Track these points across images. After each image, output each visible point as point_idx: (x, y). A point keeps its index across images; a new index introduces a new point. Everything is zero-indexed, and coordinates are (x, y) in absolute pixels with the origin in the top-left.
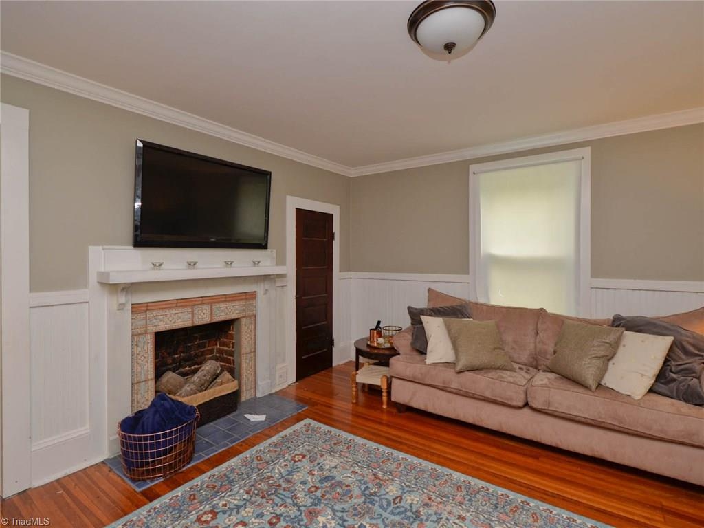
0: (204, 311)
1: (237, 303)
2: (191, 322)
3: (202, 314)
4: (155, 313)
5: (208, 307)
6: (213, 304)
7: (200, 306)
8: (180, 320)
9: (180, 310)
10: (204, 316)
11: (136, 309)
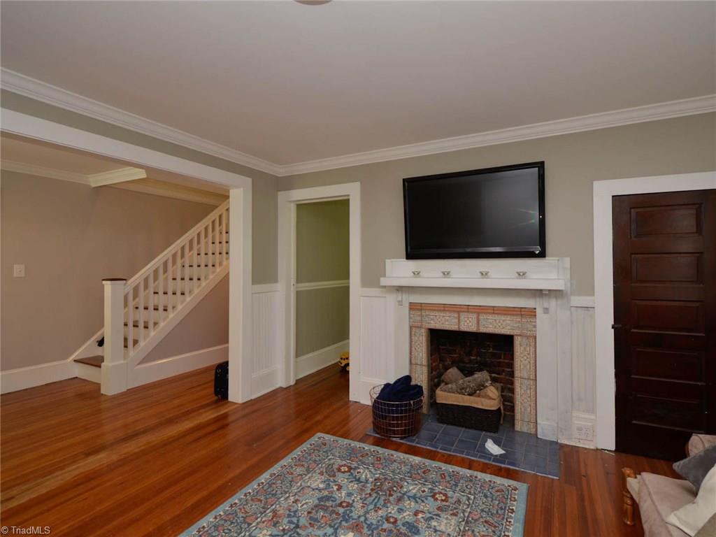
0: (470, 319)
1: (509, 318)
2: (457, 326)
3: (468, 322)
4: (427, 313)
5: (475, 316)
6: (480, 315)
7: (466, 314)
8: (447, 323)
9: (448, 314)
10: (470, 324)
11: (413, 307)
